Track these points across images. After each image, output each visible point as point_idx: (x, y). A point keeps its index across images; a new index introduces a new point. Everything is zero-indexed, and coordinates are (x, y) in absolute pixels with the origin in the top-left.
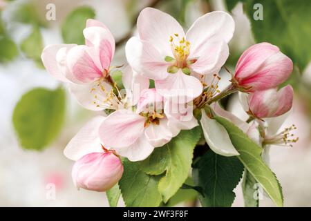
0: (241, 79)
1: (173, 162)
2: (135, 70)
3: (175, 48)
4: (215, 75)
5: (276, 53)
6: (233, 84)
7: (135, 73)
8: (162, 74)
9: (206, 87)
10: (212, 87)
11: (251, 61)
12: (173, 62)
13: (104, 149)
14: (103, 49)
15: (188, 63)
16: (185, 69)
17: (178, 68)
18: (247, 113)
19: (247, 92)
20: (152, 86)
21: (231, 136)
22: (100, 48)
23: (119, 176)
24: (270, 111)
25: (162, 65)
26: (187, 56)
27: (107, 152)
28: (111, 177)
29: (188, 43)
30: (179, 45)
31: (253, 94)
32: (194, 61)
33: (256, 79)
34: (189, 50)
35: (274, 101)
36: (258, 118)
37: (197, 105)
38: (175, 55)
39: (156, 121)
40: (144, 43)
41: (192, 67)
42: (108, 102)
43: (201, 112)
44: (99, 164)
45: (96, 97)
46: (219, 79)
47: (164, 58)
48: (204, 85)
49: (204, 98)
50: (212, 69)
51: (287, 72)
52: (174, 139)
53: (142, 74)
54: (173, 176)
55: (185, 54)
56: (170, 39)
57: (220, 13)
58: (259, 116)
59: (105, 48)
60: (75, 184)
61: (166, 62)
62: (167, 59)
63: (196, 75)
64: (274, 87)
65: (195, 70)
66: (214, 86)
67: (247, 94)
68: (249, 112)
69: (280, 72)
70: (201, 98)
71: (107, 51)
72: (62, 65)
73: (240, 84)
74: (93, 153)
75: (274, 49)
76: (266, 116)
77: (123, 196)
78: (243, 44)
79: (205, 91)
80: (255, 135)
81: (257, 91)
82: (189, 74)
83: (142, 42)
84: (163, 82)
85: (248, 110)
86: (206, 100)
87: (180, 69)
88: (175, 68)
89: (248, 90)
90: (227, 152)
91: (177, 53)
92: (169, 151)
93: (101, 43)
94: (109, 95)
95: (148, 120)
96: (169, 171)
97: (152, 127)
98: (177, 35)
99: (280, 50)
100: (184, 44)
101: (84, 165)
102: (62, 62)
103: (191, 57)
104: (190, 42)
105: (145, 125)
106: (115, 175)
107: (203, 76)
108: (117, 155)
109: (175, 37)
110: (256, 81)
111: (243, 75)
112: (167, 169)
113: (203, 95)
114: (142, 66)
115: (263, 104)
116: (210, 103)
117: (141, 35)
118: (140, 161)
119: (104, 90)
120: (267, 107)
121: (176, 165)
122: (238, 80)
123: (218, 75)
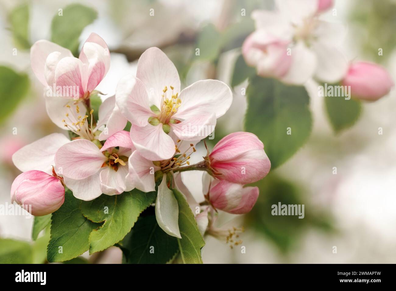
0: (214, 161)
1: (114, 217)
2: (118, 105)
3: (165, 100)
4: (192, 145)
5: (259, 149)
6: (205, 162)
7: (116, 108)
8: (142, 121)
9: (178, 154)
10: (185, 156)
11: (232, 147)
12: (158, 114)
13: (54, 172)
14: (96, 72)
15: (172, 121)
16: (165, 126)
17: (160, 122)
18: (205, 196)
19: (214, 177)
20: (127, 128)
21: (180, 215)
22: (94, 69)
23: (56, 208)
24: (229, 206)
25: (146, 112)
26: (173, 113)
27: (55, 177)
28: (49, 206)
29: (179, 101)
30: (170, 99)
31: (219, 181)
32: (178, 122)
33: (229, 167)
34: (177, 108)
35: (237, 198)
36: (213, 206)
37: (162, 168)
38: (162, 107)
39: (116, 166)
40: (137, 82)
41: (173, 127)
42: (78, 126)
43: (162, 177)
44: (43, 187)
45: (68, 115)
46: (195, 151)
47: (150, 105)
48: (177, 151)
49: (172, 163)
50: (191, 138)
51: (261, 173)
52: (125, 194)
53: (123, 112)
54: (109, 230)
55: (172, 111)
56: (164, 89)
57: (223, 84)
58: (215, 205)
59: (98, 71)
60: (11, 197)
61: (150, 111)
62: (154, 108)
63: (174, 136)
64: (242, 183)
65: (175, 131)
66: (187, 156)
67: (213, 179)
68: (207, 197)
69: (255, 170)
70: (169, 162)
71: (99, 74)
72: (49, 69)
73: (211, 165)
74: (42, 172)
75: (258, 145)
76: (221, 208)
77: (52, 228)
78: (232, 125)
79: (176, 156)
80: (203, 223)
81: (224, 181)
82: (167, 133)
83: (137, 80)
84: (140, 129)
85: (206, 194)
86: (172, 166)
87: (161, 124)
88: (156, 121)
89: (217, 175)
90: (171, 231)
91: (165, 107)
92: (116, 203)
93: (96, 65)
94: (82, 119)
95: (108, 162)
96: (107, 224)
97: (108, 171)
98: (172, 88)
99: (264, 149)
100: (176, 101)
101: (28, 180)
102: (51, 67)
103: (177, 116)
104: (182, 101)
105: (103, 166)
106: (54, 205)
107: (180, 141)
108: (63, 184)
109: (169, 89)
110: (228, 169)
111: (219, 157)
112: (106, 220)
113: (172, 160)
114: (126, 104)
115: (224, 197)
116: (175, 172)
117: (138, 72)
118: (83, 201)
119: (78, 112)
120: (227, 201)
121: (116, 221)
122: (212, 160)
123: (194, 146)
